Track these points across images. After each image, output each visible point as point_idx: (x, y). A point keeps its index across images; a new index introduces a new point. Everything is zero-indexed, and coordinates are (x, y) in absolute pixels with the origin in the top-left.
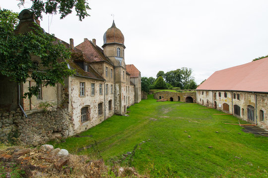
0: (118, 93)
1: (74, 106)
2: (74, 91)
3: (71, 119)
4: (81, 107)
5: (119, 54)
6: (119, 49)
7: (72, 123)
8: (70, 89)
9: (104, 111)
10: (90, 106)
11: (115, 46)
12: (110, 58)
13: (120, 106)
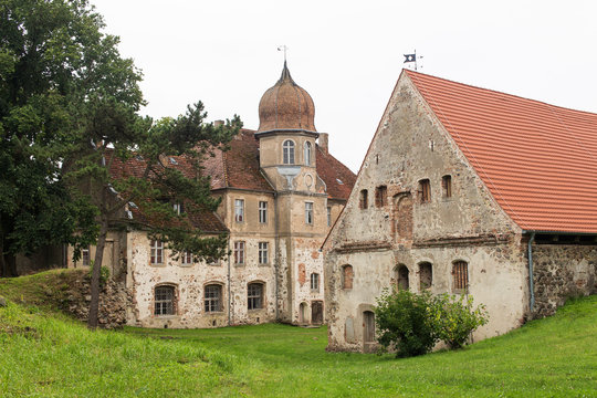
0: (284, 265)
1: (138, 279)
2: (137, 255)
3: (132, 301)
4: (154, 284)
5: (292, 156)
6: (292, 144)
7: (133, 307)
8: (129, 252)
9: (226, 305)
10: (177, 285)
11: (278, 138)
12: (267, 171)
13: (290, 299)
